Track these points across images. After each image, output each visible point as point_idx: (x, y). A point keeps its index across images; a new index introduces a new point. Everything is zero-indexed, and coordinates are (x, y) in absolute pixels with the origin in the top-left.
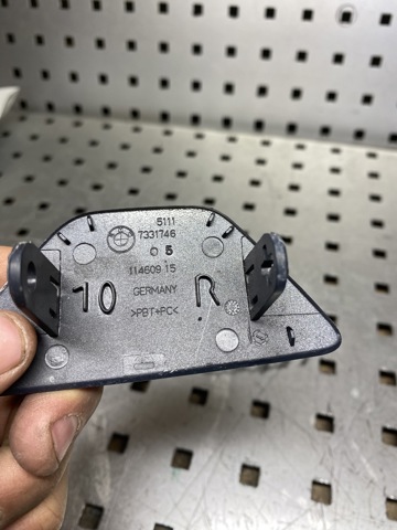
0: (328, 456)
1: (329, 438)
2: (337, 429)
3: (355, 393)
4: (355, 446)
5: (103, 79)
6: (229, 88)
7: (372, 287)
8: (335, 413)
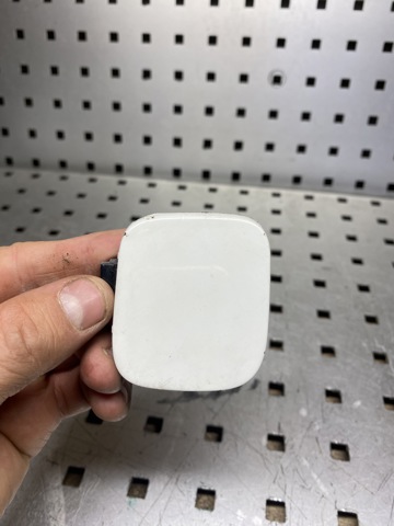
0: (280, 474)
1: (280, 457)
2: (287, 448)
3: (304, 412)
4: (305, 463)
5: (60, 135)
6: (177, 142)
7: (315, 314)
8: (286, 432)
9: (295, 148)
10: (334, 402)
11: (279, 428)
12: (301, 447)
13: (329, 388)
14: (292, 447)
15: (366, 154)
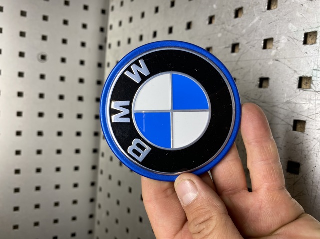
0: (251, 44)
9: (83, 49)
10: (214, 19)
11: (228, 47)
12: (237, 35)
13: (208, 22)
14: (237, 39)
15: (86, 8)
